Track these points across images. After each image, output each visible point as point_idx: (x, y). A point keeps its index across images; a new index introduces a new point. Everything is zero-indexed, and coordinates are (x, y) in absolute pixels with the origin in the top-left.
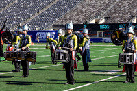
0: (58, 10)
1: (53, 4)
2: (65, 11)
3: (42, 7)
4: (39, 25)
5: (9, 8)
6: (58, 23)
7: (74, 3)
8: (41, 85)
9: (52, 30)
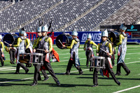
0: (104, 10)
1: (99, 4)
2: (112, 11)
3: (89, 8)
4: (85, 26)
5: (54, 8)
6: (105, 24)
7: (122, 3)
8: (87, 87)
9: (99, 31)
